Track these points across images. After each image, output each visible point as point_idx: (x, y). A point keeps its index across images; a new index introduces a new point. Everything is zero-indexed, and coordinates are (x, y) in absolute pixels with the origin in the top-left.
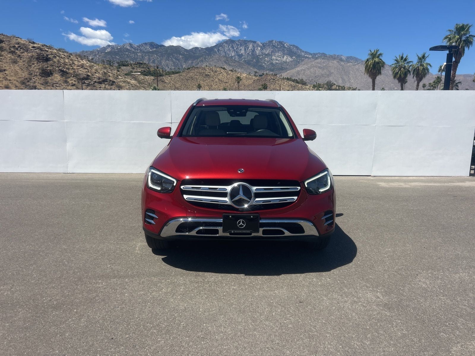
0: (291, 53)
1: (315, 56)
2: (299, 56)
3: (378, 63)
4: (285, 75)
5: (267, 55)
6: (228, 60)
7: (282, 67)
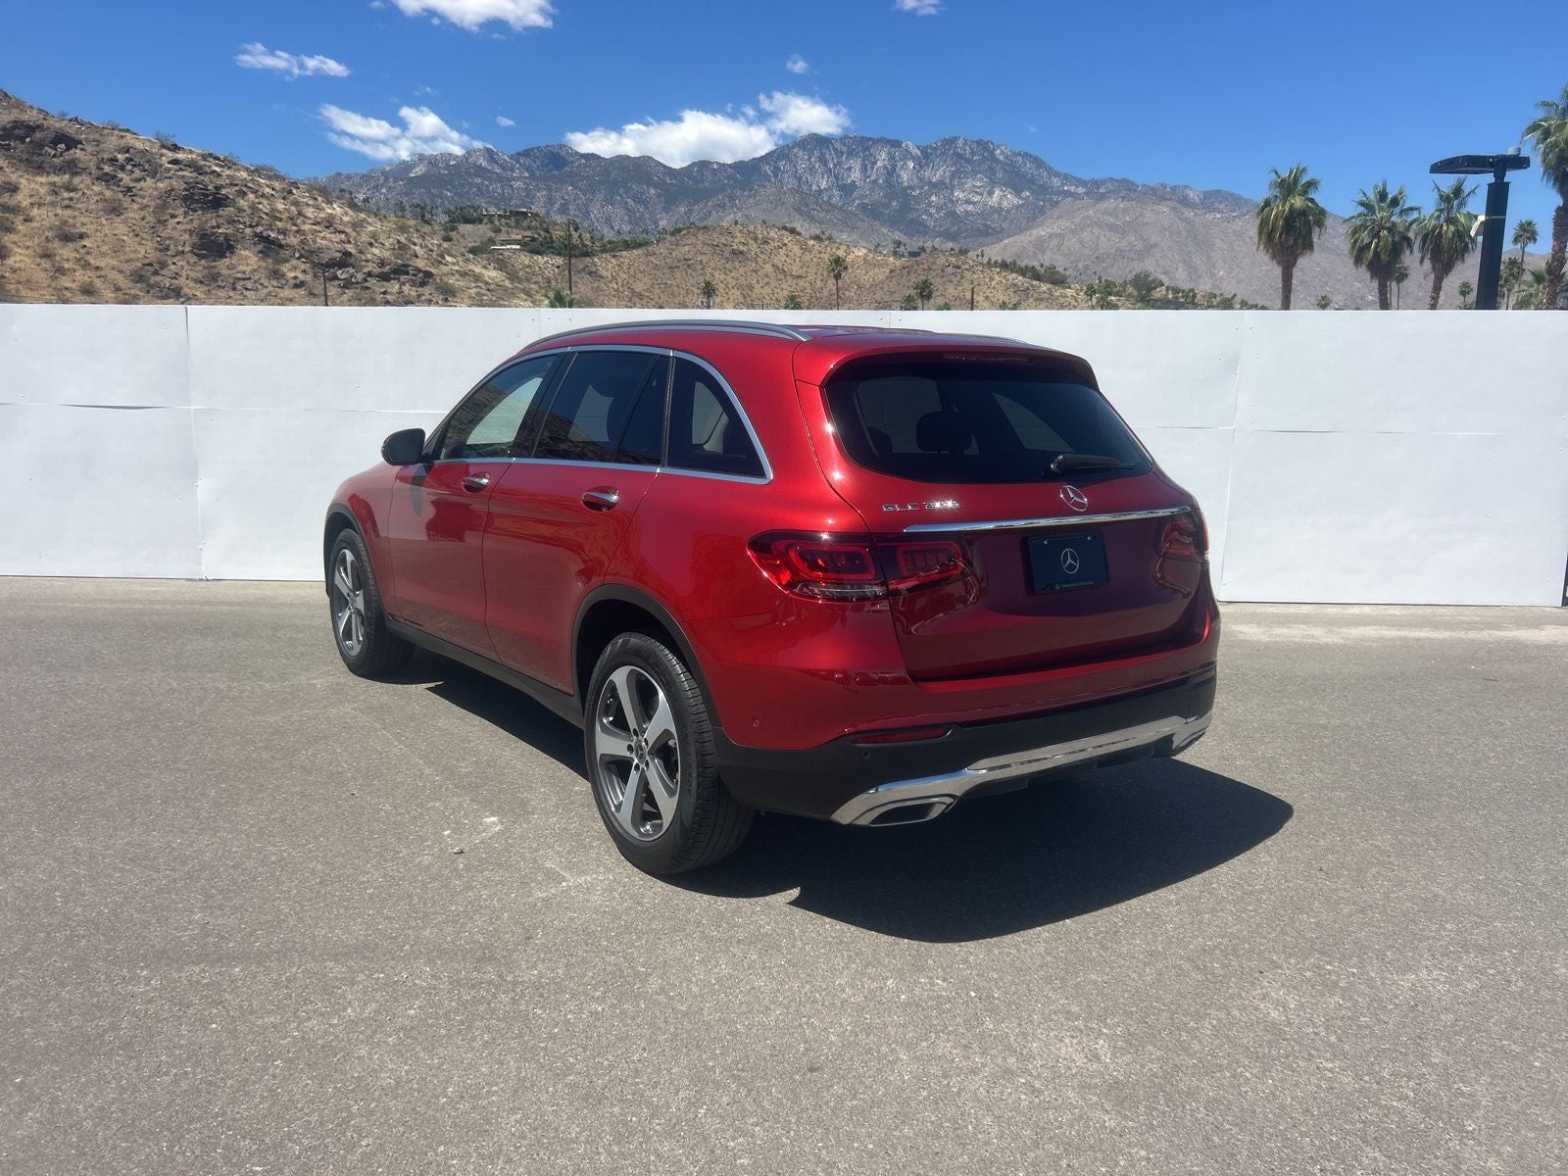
0: (1016, 179)
1: (1096, 190)
2: (1042, 190)
3: (1303, 213)
4: (995, 252)
5: (936, 187)
6: (807, 202)
7: (987, 227)
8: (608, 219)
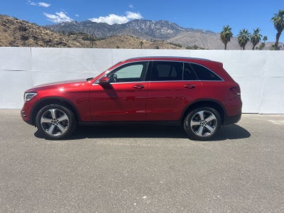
0: (172, 28)
1: (187, 30)
2: (177, 30)
3: (229, 34)
4: (169, 41)
5: (158, 29)
6: (135, 31)
7: (167, 37)
8: (98, 34)
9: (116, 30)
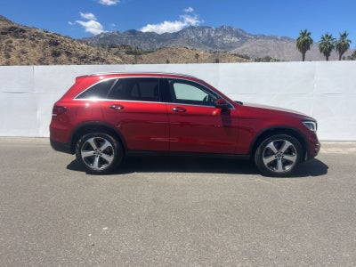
0: (238, 35)
1: (256, 37)
3: (307, 40)
4: (233, 52)
5: (219, 37)
6: (190, 42)
7: (231, 46)
8: (145, 46)
9: (167, 40)
